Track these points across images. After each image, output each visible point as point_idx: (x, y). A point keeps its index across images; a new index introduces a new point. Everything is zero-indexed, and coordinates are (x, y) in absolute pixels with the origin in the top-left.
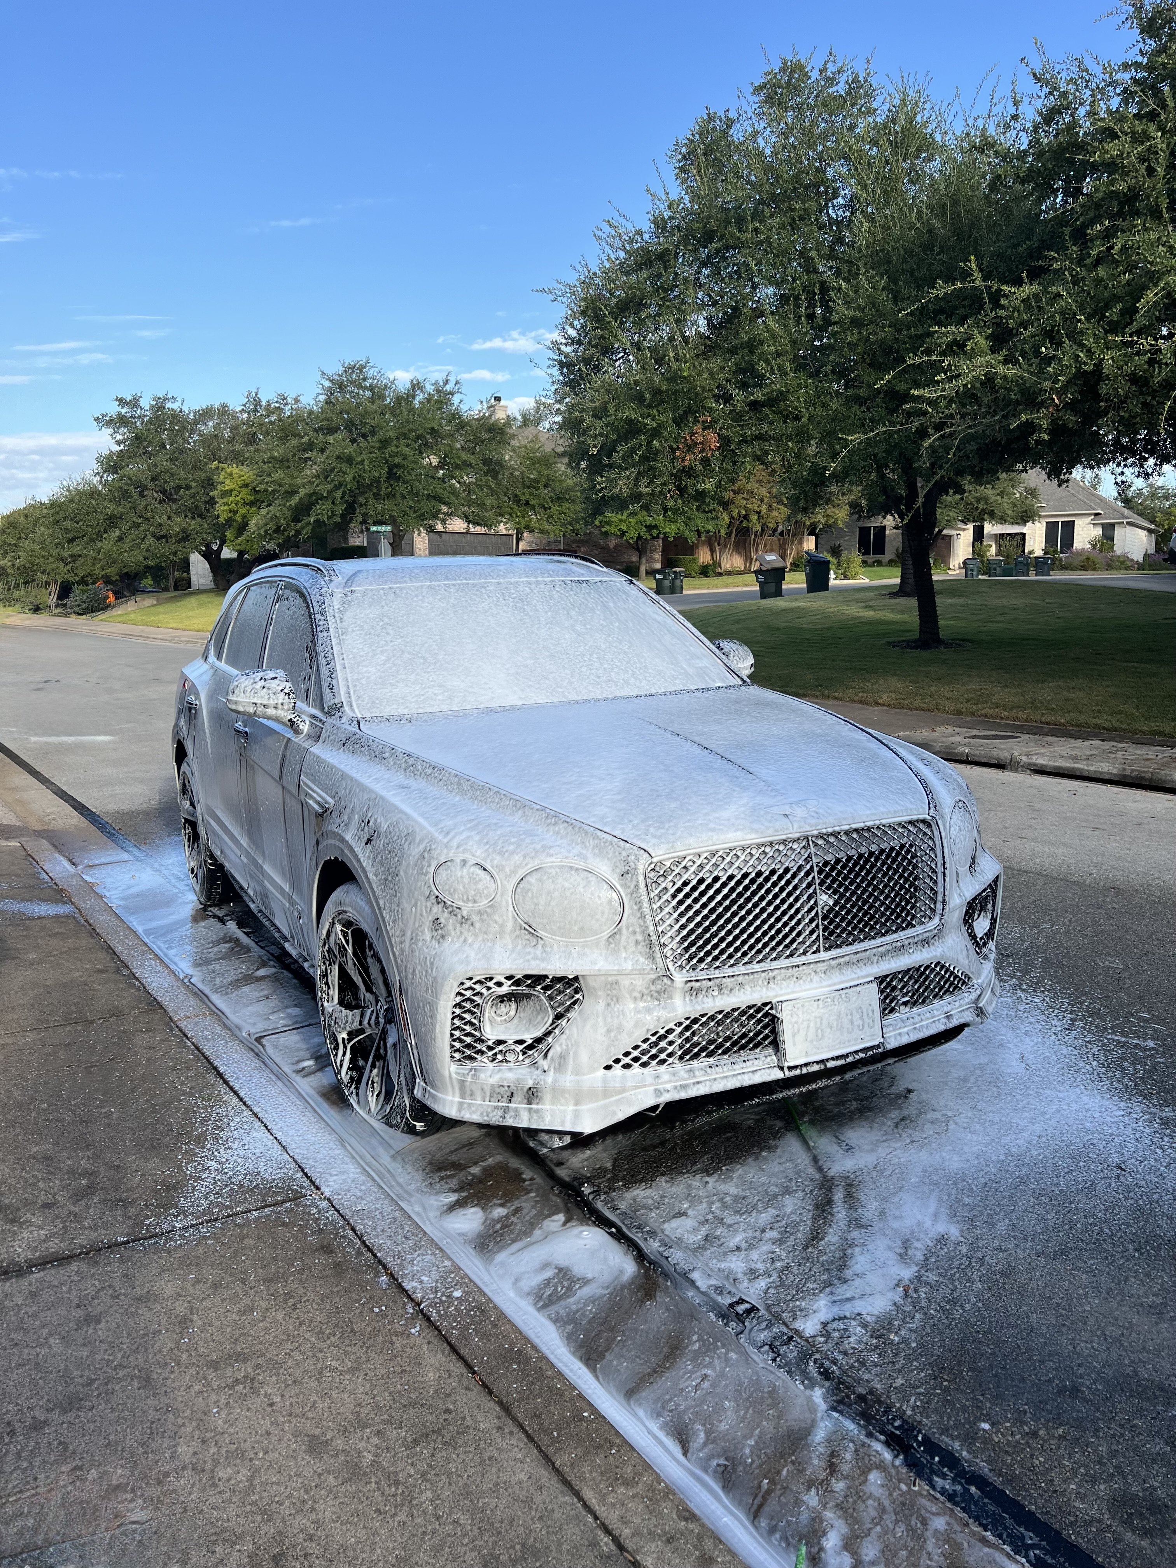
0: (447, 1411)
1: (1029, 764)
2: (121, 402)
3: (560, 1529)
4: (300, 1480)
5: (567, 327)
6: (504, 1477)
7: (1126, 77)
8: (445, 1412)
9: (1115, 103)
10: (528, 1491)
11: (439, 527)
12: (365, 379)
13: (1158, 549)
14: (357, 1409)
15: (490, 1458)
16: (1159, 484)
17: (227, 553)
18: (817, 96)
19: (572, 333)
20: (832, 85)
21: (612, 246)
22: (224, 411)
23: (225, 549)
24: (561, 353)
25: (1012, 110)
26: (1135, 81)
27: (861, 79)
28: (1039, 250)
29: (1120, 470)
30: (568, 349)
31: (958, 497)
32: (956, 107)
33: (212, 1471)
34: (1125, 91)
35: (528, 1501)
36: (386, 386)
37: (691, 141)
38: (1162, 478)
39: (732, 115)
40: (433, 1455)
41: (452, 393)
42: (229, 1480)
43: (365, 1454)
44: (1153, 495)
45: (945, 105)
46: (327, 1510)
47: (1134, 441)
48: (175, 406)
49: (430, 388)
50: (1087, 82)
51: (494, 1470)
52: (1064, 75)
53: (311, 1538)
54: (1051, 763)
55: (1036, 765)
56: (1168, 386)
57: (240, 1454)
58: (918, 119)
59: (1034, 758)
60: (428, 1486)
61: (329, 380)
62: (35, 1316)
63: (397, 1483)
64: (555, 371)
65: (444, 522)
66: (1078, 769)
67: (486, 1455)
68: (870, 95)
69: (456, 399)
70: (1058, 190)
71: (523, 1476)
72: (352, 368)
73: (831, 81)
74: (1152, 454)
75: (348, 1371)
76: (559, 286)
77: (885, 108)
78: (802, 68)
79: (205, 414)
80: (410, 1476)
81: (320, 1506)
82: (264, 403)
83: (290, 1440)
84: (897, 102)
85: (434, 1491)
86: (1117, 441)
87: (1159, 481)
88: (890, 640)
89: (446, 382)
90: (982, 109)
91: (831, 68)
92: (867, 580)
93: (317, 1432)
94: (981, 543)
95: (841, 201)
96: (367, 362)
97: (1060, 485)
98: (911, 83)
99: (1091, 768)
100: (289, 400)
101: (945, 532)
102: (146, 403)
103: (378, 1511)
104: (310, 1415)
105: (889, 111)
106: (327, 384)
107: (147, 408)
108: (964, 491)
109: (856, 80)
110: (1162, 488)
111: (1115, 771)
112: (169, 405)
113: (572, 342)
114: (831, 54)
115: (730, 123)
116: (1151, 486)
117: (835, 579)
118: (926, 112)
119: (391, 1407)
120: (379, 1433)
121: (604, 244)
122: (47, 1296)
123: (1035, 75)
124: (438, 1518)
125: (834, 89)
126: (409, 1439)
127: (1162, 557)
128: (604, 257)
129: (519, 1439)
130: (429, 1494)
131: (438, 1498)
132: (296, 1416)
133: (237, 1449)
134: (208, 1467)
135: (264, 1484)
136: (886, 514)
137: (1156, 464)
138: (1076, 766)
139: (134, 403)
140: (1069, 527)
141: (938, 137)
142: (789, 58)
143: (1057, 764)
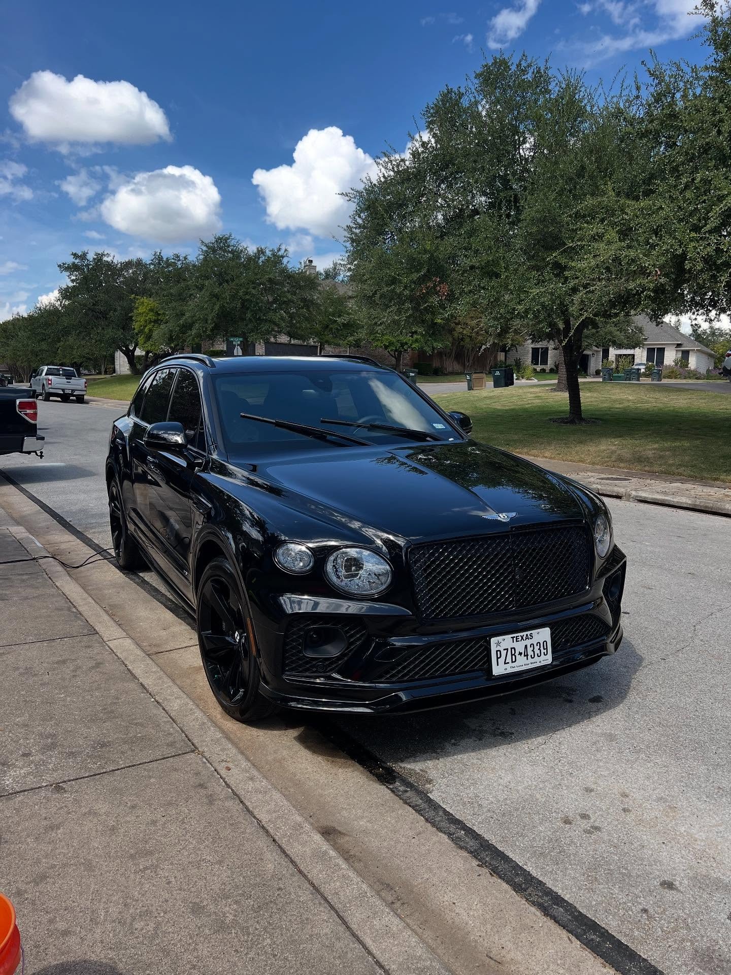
0: (280, 889)
1: (637, 496)
2: (75, 255)
3: (352, 964)
4: (188, 930)
5: (357, 217)
6: (316, 931)
7: (706, 74)
8: (278, 890)
9: (698, 91)
10: (331, 941)
11: (272, 340)
12: (229, 246)
13: (716, 367)
14: (223, 887)
15: (307, 919)
16: (717, 327)
17: (139, 352)
18: (515, 81)
19: (360, 221)
20: (524, 75)
21: (386, 168)
22: (139, 263)
23: (137, 349)
24: (353, 233)
25: (635, 93)
26: (711, 78)
27: (542, 71)
28: (650, 179)
29: (694, 317)
30: (358, 231)
31: (594, 331)
32: (600, 91)
33: (131, 924)
34: (705, 83)
35: (331, 947)
36: (242, 251)
37: (436, 106)
38: (720, 322)
39: (462, 90)
40: (271, 916)
41: (283, 257)
42: (142, 929)
43: (228, 915)
44: (713, 333)
45: (593, 89)
46: (204, 950)
47: (703, 300)
48: (109, 259)
49: (269, 253)
50: (682, 77)
51: (309, 927)
52: (668, 72)
53: (194, 967)
54: (650, 496)
55: (641, 497)
56: (726, 264)
57: (148, 913)
58: (577, 97)
59: (640, 492)
60: (268, 936)
61: (206, 246)
62: (18, 824)
63: (249, 934)
64: (348, 244)
65: (275, 337)
66: (667, 500)
67: (304, 917)
68: (547, 82)
69: (285, 260)
70: (662, 143)
71: (327, 931)
72: (220, 239)
73: (524, 72)
74: (714, 307)
75: (217, 863)
76: (352, 192)
77: (557, 89)
78: (506, 63)
79: (128, 265)
80: (257, 929)
81: (200, 947)
82: (165, 259)
83: (181, 905)
84: (564, 86)
85: (272, 939)
86: (693, 299)
87: (716, 325)
88: (552, 417)
89: (279, 250)
90: (616, 92)
91: (524, 64)
92: (536, 381)
93: (198, 900)
94: (608, 359)
95: (528, 145)
96: (230, 236)
97: (657, 325)
98: (573, 75)
99: (675, 500)
100: (181, 258)
101: (585, 352)
102: (91, 256)
103: (236, 951)
104: (193, 889)
105: (559, 91)
106: (205, 248)
107: (91, 260)
108: (598, 327)
109: (538, 72)
110: (719, 329)
111: (690, 502)
112: (105, 259)
113: (360, 226)
114: (524, 55)
115: (461, 95)
116: (711, 328)
117: (516, 379)
118: (581, 93)
119: (244, 886)
120: (236, 902)
121: (381, 167)
122: (26, 812)
123: (650, 72)
124: (275, 956)
125: (525, 77)
126: (256, 906)
127: (718, 371)
128: (381, 175)
129: (325, 907)
130: (269, 941)
131: (274, 943)
132: (184, 890)
133: (147, 911)
134: (128, 921)
135: (165, 932)
136: (550, 339)
137: (716, 314)
138: (666, 498)
139: (83, 256)
140: (661, 351)
141: (588, 108)
142: (498, 56)
143: (654, 497)
